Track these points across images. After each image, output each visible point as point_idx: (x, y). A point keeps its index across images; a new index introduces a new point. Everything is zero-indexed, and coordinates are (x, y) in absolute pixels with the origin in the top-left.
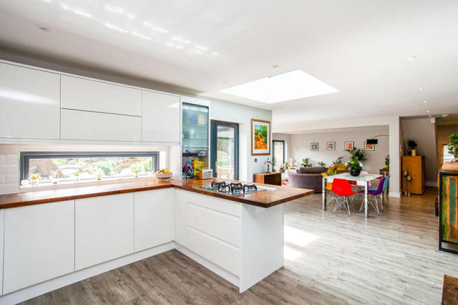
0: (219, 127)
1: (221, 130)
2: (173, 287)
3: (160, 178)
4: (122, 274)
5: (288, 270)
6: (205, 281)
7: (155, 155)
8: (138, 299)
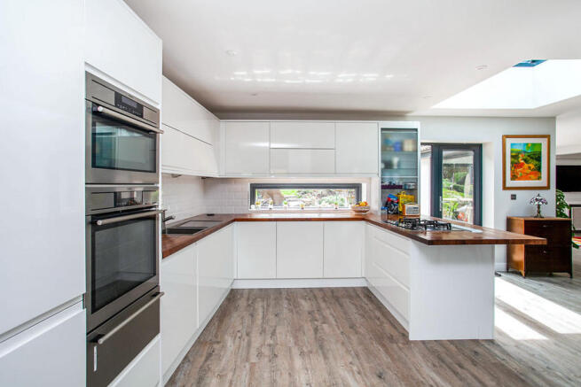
0: (445, 153)
1: (448, 157)
2: (345, 313)
3: (356, 211)
4: (311, 294)
5: (499, 345)
6: (379, 319)
7: (357, 187)
8: (313, 311)
